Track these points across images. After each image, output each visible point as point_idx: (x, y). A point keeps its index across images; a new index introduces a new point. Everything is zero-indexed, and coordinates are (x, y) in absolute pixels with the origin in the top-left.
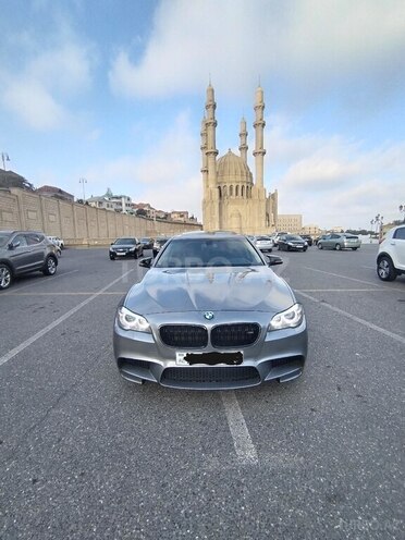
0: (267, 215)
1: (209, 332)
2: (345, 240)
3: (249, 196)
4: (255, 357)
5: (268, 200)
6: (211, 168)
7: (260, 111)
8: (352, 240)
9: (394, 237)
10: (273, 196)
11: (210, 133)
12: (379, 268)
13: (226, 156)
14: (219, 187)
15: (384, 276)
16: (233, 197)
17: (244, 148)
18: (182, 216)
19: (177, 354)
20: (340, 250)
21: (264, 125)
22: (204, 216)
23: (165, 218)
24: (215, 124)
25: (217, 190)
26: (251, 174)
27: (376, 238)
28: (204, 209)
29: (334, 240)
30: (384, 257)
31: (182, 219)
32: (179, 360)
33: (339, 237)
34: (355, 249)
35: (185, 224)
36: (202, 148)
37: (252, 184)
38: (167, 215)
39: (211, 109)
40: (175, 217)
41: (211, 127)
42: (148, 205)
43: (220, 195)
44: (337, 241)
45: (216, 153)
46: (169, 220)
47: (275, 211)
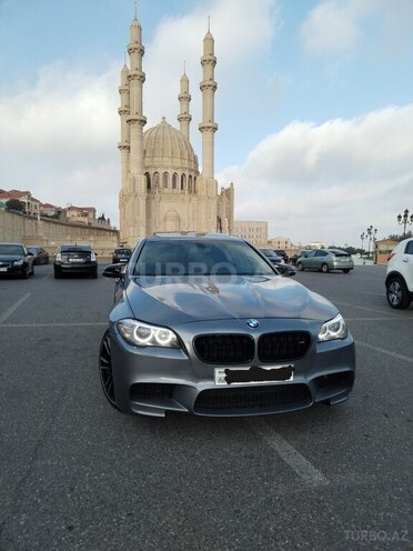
0: (219, 220)
1: (256, 342)
2: (334, 258)
3: (193, 191)
4: (305, 372)
5: (220, 198)
6: (134, 144)
7: (209, 67)
8: (343, 259)
9: (406, 252)
10: (228, 193)
11: (134, 89)
12: (389, 292)
13: (158, 128)
14: (147, 174)
15: (395, 303)
16: (169, 189)
17: (185, 118)
18: (86, 215)
19: (217, 371)
20: (328, 271)
21: (215, 87)
22: (123, 217)
23: (56, 217)
24: (142, 79)
25: (144, 178)
26: (195, 158)
27: (368, 258)
28: (122, 206)
29: (319, 258)
30: (395, 277)
31: (85, 220)
32: (219, 379)
33: (325, 254)
34: (346, 271)
35: (89, 227)
36: (120, 112)
37: (197, 172)
38: (59, 212)
39: (136, 54)
40: (74, 217)
41: (135, 82)
42: (28, 193)
43: (149, 186)
44: (325, 259)
45: (144, 122)
46: (62, 220)
47: (230, 215)
